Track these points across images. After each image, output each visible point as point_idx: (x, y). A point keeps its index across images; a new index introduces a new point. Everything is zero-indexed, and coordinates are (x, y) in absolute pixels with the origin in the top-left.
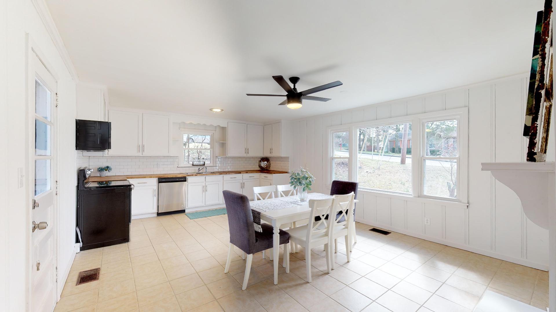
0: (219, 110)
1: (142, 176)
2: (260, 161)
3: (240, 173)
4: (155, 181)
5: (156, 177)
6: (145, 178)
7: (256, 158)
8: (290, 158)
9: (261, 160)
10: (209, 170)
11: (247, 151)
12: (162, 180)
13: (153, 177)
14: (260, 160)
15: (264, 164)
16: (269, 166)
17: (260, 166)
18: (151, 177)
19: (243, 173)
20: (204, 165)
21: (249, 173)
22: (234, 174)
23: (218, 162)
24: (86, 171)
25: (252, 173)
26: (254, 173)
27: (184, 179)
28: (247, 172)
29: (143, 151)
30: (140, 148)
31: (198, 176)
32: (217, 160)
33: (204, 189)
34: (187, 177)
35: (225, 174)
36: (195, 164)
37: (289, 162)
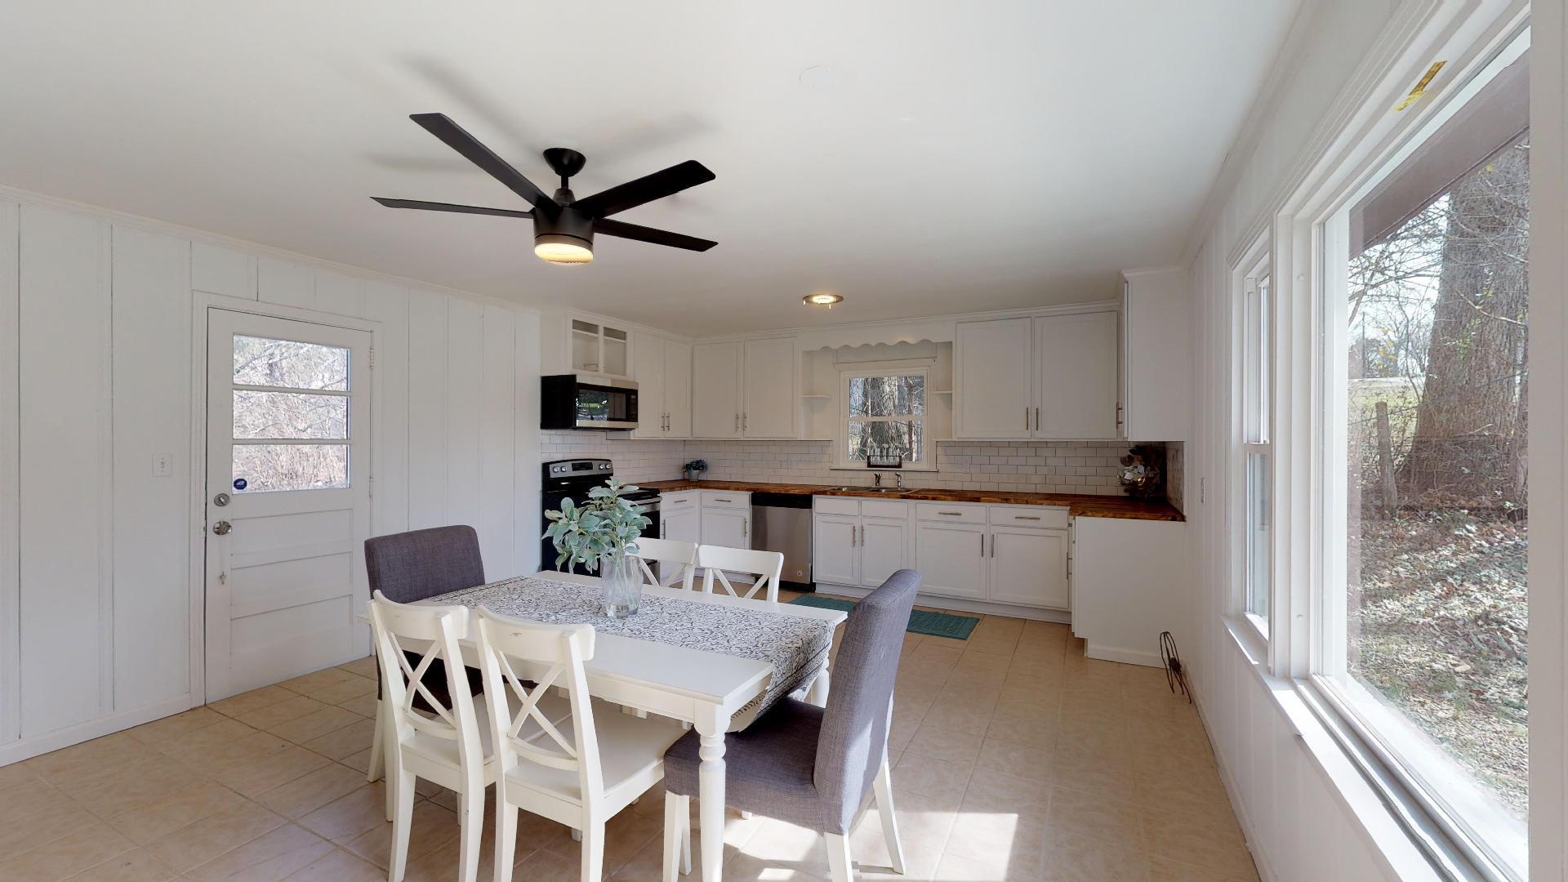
0: (829, 299)
1: (721, 485)
2: (1125, 461)
3: (978, 500)
4: (746, 498)
5: (748, 490)
6: (727, 489)
7: (1109, 446)
8: (1185, 449)
9: (1129, 456)
10: (906, 481)
11: (1034, 417)
13: (744, 490)
14: (1126, 453)
17: (1123, 482)
18: (741, 490)
19: (990, 502)
20: (899, 466)
21: (1017, 502)
22: (953, 500)
23: (941, 459)
24: (551, 466)
25: (1029, 506)
26: (1041, 504)
27: (802, 500)
28: (1007, 501)
29: (744, 427)
30: (740, 420)
31: (840, 497)
32: (940, 451)
33: (858, 537)
34: (814, 496)
35: (920, 499)
36: (873, 461)
37: (1184, 466)
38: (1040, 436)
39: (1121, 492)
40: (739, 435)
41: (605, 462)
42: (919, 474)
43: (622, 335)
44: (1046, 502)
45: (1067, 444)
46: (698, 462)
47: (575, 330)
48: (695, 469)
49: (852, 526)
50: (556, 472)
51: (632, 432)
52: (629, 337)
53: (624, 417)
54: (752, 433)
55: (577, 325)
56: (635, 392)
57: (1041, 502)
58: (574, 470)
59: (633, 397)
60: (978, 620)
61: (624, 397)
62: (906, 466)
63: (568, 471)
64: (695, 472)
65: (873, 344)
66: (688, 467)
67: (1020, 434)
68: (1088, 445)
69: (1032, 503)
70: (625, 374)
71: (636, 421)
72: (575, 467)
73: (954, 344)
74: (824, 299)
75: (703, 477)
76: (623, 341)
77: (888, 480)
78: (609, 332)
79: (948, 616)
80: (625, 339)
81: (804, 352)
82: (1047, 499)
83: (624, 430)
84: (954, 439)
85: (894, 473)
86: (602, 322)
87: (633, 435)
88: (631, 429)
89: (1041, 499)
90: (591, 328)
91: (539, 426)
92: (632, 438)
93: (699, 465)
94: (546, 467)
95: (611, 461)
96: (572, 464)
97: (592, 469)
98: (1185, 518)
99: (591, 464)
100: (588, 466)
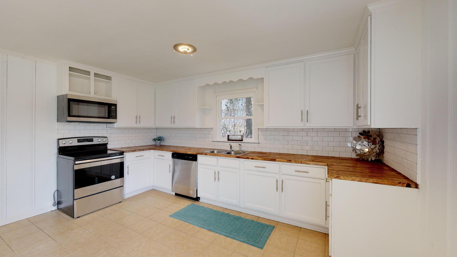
2: (356, 139)
4: (170, 154)
5: (171, 151)
6: (163, 150)
9: (359, 136)
11: (305, 116)
12: (176, 155)
13: (168, 151)
14: (357, 134)
19: (281, 161)
20: (242, 140)
21: (296, 162)
22: (262, 160)
23: (261, 137)
24: (60, 141)
25: (302, 165)
26: (309, 164)
27: (194, 158)
28: (290, 161)
29: (174, 122)
30: (173, 119)
32: (260, 133)
33: (217, 177)
34: (198, 155)
35: (245, 158)
36: (231, 137)
37: (418, 145)
38: (308, 125)
39: (354, 156)
40: (173, 126)
41: (103, 138)
42: (250, 144)
43: (108, 78)
44: (312, 163)
45: (323, 130)
46: (159, 137)
47: (70, 72)
48: (159, 140)
49: (214, 171)
50: (65, 144)
52: (113, 79)
54: (177, 125)
56: (115, 105)
57: (308, 163)
58: (79, 142)
59: (114, 107)
60: (274, 227)
61: (107, 107)
62: (245, 140)
63: (75, 143)
64: (158, 142)
65: (227, 81)
68: (335, 130)
69: (304, 163)
70: (110, 97)
71: (116, 119)
73: (264, 79)
74: (185, 48)
75: (163, 143)
77: (236, 146)
78: (96, 75)
79: (259, 223)
80: (110, 80)
81: (198, 87)
82: (313, 161)
84: (264, 127)
85: (238, 144)
86: (93, 70)
87: (115, 125)
88: (114, 123)
89: (310, 161)
91: (56, 121)
92: (115, 127)
94: (58, 141)
95: (106, 137)
96: (78, 139)
97: (93, 141)
98: (419, 187)
99: (93, 139)
100: (92, 140)
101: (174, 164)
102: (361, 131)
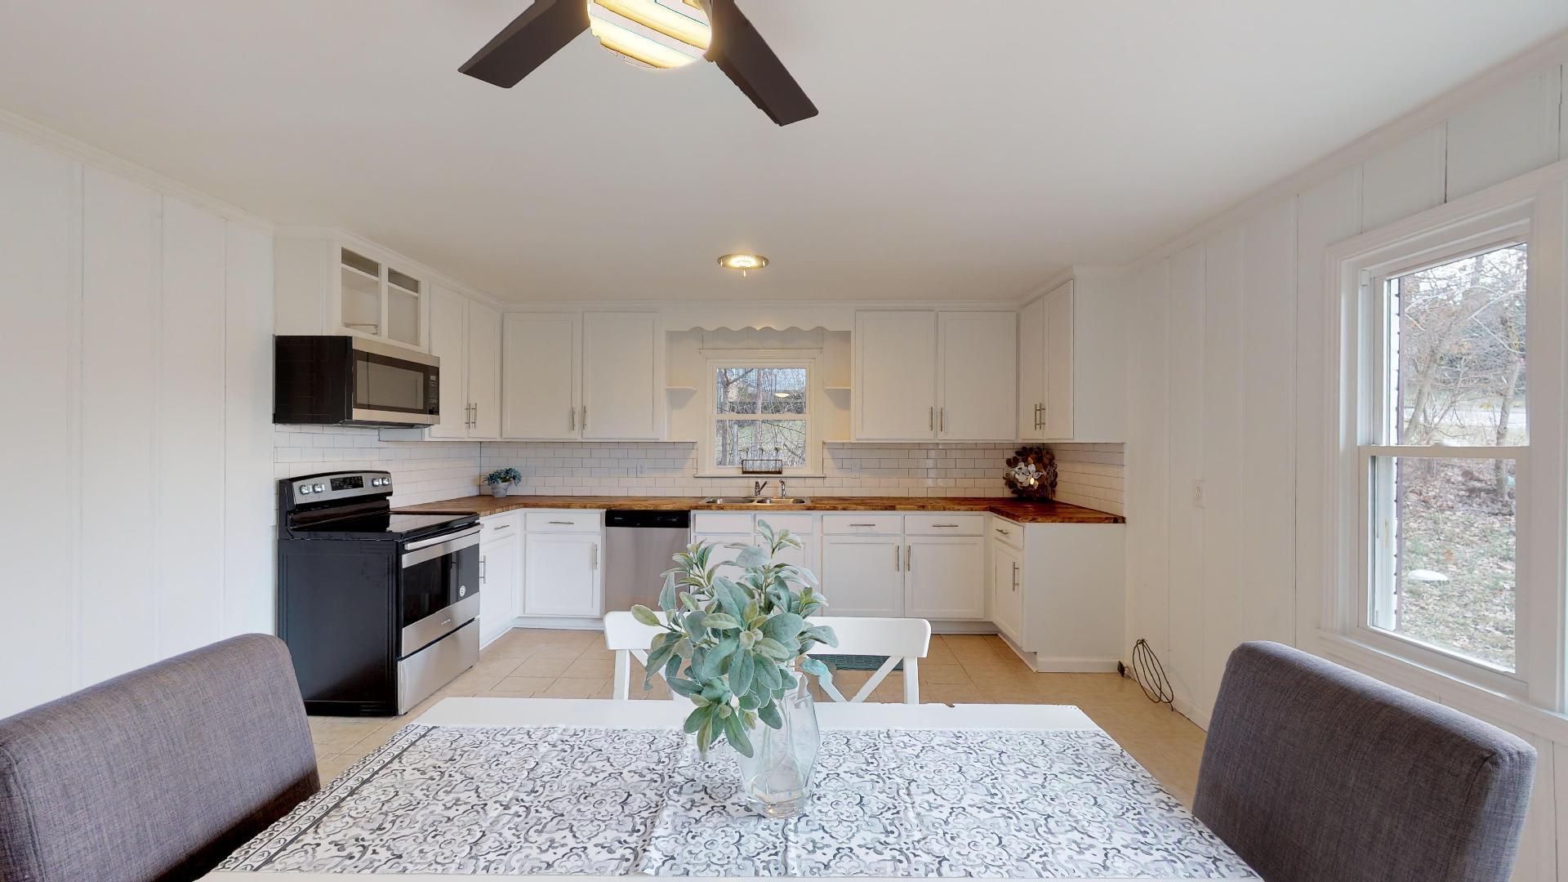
0: (749, 262)
1: (560, 502)
2: (1012, 463)
3: (893, 508)
4: (596, 517)
5: (599, 507)
6: (569, 507)
7: (996, 447)
8: (1127, 451)
9: (1015, 458)
10: (795, 489)
11: (937, 418)
12: (618, 517)
13: (591, 508)
14: (1011, 455)
15: (1029, 476)
16: (1049, 484)
17: (1011, 483)
18: (585, 507)
19: (905, 509)
20: (779, 471)
21: (934, 509)
22: (866, 510)
23: (829, 463)
24: (296, 485)
25: (945, 512)
26: (959, 510)
27: (679, 519)
28: (923, 508)
29: (584, 425)
30: (577, 417)
31: (730, 512)
32: (827, 454)
34: (693, 512)
35: (828, 510)
36: (749, 467)
37: (1125, 468)
38: (942, 437)
39: (1007, 493)
40: (575, 436)
41: (382, 475)
43: (414, 285)
44: (961, 507)
46: (507, 472)
47: (346, 267)
48: (505, 480)
50: (304, 495)
51: (427, 430)
52: (423, 287)
53: (421, 407)
54: (599, 432)
55: (349, 258)
56: (436, 371)
57: (957, 507)
58: (335, 488)
59: (433, 378)
61: (420, 376)
62: (788, 471)
63: (324, 492)
64: (502, 485)
66: (492, 478)
67: (924, 434)
68: (975, 447)
69: (949, 509)
70: (417, 343)
71: (436, 413)
72: (337, 485)
73: (853, 334)
74: (744, 261)
75: (514, 490)
76: (415, 294)
77: (772, 487)
78: (394, 276)
80: (417, 292)
81: (669, 333)
83: (411, 426)
84: (853, 441)
85: (778, 480)
86: (387, 260)
87: (430, 434)
88: (428, 425)
90: (371, 267)
91: (271, 418)
92: (427, 439)
93: (508, 476)
94: (285, 487)
95: (387, 473)
96: (331, 480)
97: (362, 486)
98: (1126, 521)
99: (361, 479)
100: (356, 482)
101: (608, 542)
102: (1019, 447)
